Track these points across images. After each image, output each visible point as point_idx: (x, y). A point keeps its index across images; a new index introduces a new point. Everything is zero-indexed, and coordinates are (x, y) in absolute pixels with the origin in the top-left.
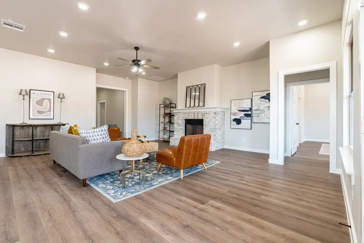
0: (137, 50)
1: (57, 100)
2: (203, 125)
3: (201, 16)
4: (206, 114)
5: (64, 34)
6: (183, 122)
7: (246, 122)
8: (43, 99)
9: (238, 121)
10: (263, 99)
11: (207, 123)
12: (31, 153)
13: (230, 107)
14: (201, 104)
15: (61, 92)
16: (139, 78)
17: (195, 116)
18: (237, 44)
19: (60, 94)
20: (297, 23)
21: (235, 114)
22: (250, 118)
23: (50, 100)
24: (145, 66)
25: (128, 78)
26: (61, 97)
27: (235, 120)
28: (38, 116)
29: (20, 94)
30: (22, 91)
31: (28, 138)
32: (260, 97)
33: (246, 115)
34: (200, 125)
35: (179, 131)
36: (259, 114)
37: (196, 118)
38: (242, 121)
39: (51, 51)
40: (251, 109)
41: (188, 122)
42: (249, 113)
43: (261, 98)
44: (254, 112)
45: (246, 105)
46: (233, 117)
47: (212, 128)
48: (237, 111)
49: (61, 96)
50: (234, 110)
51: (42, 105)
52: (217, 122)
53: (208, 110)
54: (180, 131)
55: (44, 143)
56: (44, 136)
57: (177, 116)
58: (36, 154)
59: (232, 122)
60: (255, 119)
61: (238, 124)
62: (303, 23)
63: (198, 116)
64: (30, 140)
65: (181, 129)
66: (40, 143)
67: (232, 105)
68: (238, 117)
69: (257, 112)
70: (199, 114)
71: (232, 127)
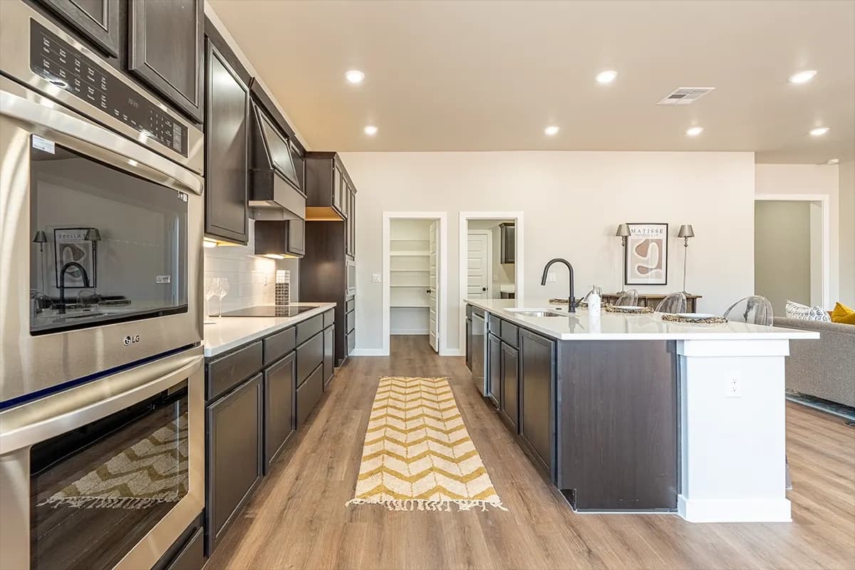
1: (675, 243)
8: (647, 243)
15: (686, 224)
19: (683, 227)
23: (659, 242)
25: (835, 161)
26: (684, 234)
28: (639, 277)
29: (618, 234)
30: (623, 227)
39: (694, 132)
49: (687, 233)
51: (645, 256)
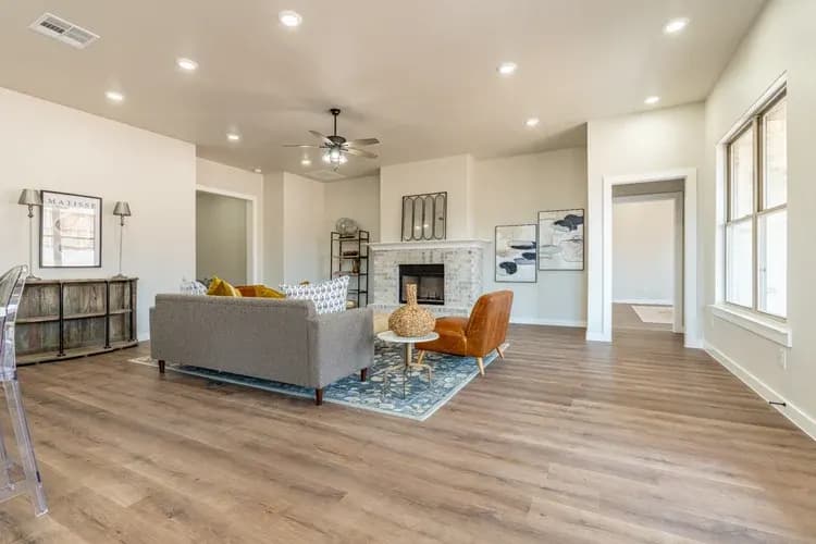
0: (336, 115)
2: (443, 276)
3: (507, 69)
4: (451, 253)
5: (187, 65)
6: (395, 270)
7: (526, 270)
9: (511, 268)
10: (558, 226)
11: (453, 272)
12: (58, 353)
13: (492, 240)
14: (438, 233)
15: (122, 200)
16: (285, 173)
17: (424, 258)
18: (532, 123)
19: (118, 204)
20: (645, 99)
21: (504, 254)
22: (533, 261)
24: (351, 151)
25: (259, 171)
26: (120, 211)
27: (503, 265)
29: (22, 201)
30: (28, 194)
31: (40, 316)
32: (552, 221)
33: (525, 255)
34: (436, 276)
35: (386, 290)
36: (550, 253)
37: (427, 263)
38: (518, 266)
39: (115, 97)
40: (535, 245)
41: (407, 271)
42: (533, 251)
43: (556, 223)
44: (541, 250)
45: (526, 236)
46: (500, 260)
47: (465, 283)
48: (508, 248)
49: (122, 210)
50: (503, 245)
52: (473, 270)
53: (455, 247)
54: (389, 289)
55: (80, 327)
56: (78, 311)
57: (380, 257)
58: (69, 355)
59: (499, 269)
60: (544, 264)
61: (511, 273)
62: (652, 100)
63: (431, 257)
64: (54, 321)
65: (392, 286)
66: (69, 327)
67: (499, 235)
68: (510, 259)
69: (547, 250)
70: (435, 253)
71: (499, 278)
